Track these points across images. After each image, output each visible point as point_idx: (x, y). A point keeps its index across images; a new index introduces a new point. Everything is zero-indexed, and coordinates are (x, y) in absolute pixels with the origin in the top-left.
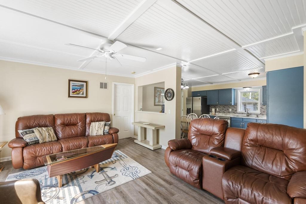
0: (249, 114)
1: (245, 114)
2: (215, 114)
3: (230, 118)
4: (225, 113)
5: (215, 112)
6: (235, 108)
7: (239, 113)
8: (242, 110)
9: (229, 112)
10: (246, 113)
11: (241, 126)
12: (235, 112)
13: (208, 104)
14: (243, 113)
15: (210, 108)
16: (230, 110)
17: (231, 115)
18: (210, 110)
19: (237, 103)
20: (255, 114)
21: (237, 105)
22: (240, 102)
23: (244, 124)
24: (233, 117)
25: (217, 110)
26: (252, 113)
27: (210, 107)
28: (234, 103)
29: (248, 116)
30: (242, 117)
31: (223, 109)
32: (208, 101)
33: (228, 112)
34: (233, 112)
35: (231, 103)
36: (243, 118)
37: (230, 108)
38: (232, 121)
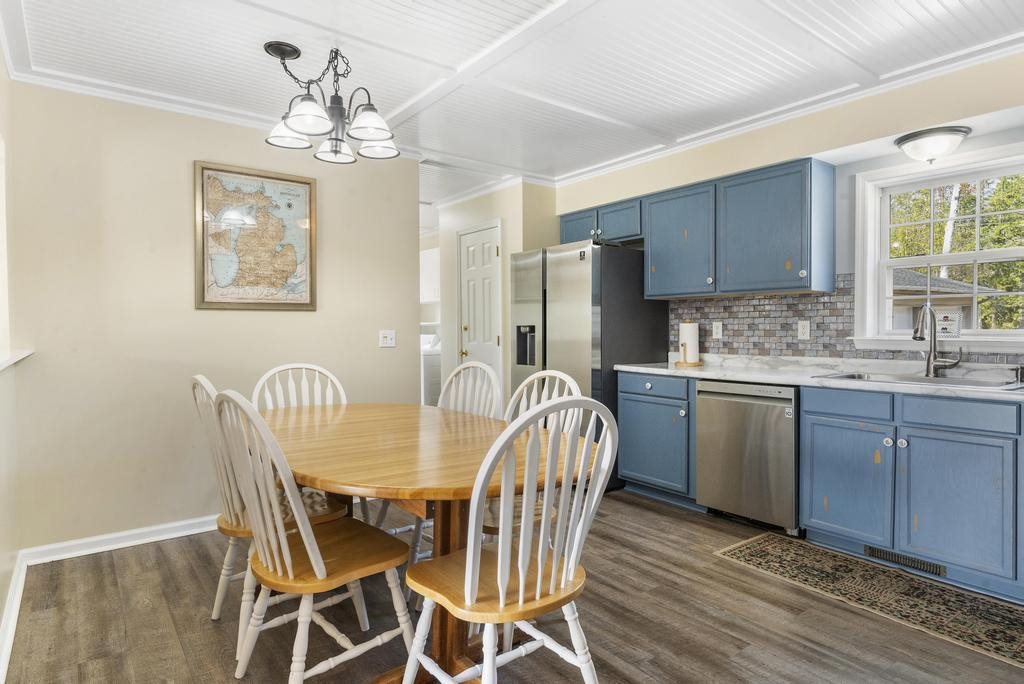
0: (950, 361)
1: (915, 355)
2: (701, 363)
3: (790, 393)
4: (764, 352)
5: (703, 349)
6: (835, 312)
7: (868, 354)
8: (888, 325)
9: (795, 349)
10: (923, 347)
11: (878, 459)
12: (836, 343)
13: (653, 289)
14: (895, 354)
15: (673, 321)
16: (804, 330)
17: (806, 372)
18: (672, 338)
19: (852, 275)
20: (992, 357)
21: (848, 291)
22: (879, 267)
23: (902, 443)
24: (814, 382)
25: (717, 330)
26: (973, 350)
27: (672, 316)
28: (833, 277)
29: (938, 372)
30: (888, 387)
31: (751, 327)
32: (650, 269)
33: (789, 346)
34: (825, 346)
35: (803, 273)
36: (893, 395)
37: (800, 315)
38: (806, 419)
